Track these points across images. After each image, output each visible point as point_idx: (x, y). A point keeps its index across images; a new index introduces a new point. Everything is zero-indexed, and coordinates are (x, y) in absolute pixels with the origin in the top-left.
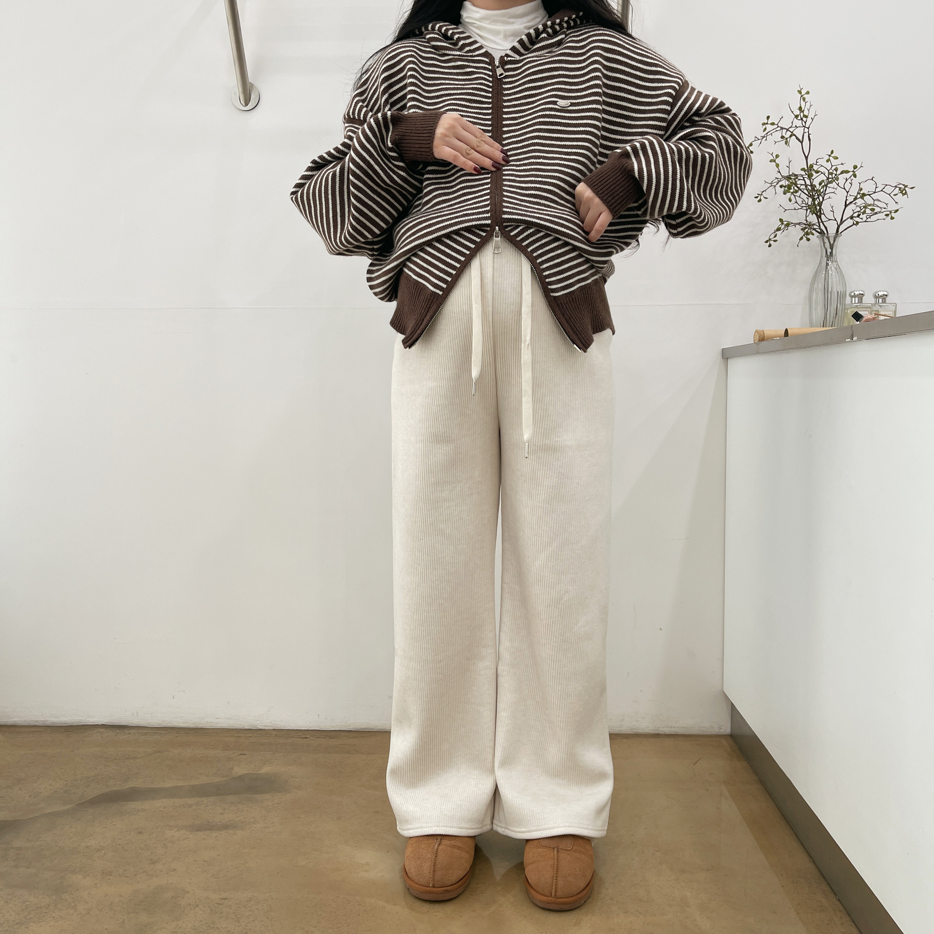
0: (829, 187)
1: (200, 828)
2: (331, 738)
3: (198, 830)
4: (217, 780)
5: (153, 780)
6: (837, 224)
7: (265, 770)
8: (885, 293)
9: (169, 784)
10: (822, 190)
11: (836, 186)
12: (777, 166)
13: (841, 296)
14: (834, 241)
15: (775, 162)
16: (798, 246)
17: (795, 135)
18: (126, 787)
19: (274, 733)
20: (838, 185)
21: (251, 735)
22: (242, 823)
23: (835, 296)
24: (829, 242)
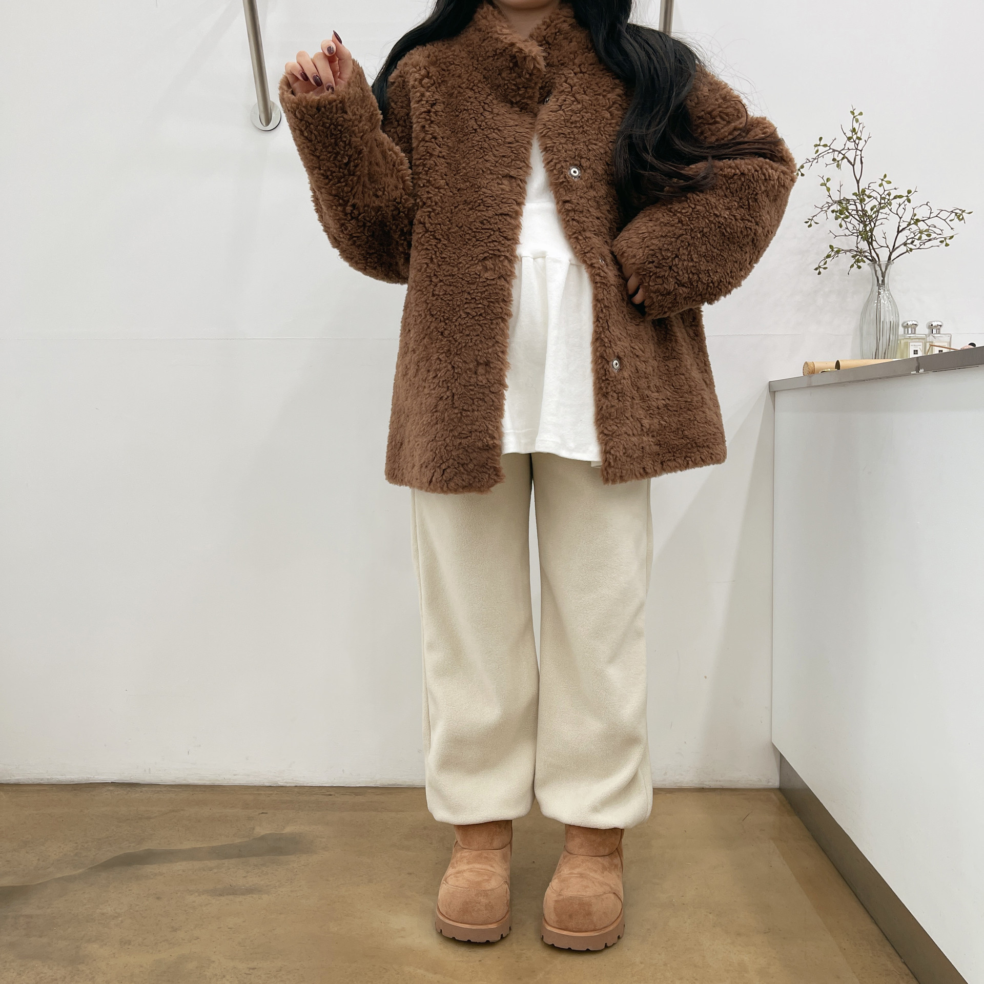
0: (881, 213)
1: (222, 893)
2: (357, 794)
3: (220, 895)
4: (237, 841)
5: (169, 841)
6: (890, 251)
7: (288, 830)
8: (940, 324)
9: (187, 845)
10: (873, 216)
11: (888, 212)
12: (828, 190)
13: (893, 327)
14: (886, 269)
15: (826, 185)
16: (849, 274)
17: (847, 158)
18: (141, 849)
19: (296, 790)
20: (891, 210)
21: (272, 792)
22: (267, 886)
23: (887, 326)
24: (881, 269)
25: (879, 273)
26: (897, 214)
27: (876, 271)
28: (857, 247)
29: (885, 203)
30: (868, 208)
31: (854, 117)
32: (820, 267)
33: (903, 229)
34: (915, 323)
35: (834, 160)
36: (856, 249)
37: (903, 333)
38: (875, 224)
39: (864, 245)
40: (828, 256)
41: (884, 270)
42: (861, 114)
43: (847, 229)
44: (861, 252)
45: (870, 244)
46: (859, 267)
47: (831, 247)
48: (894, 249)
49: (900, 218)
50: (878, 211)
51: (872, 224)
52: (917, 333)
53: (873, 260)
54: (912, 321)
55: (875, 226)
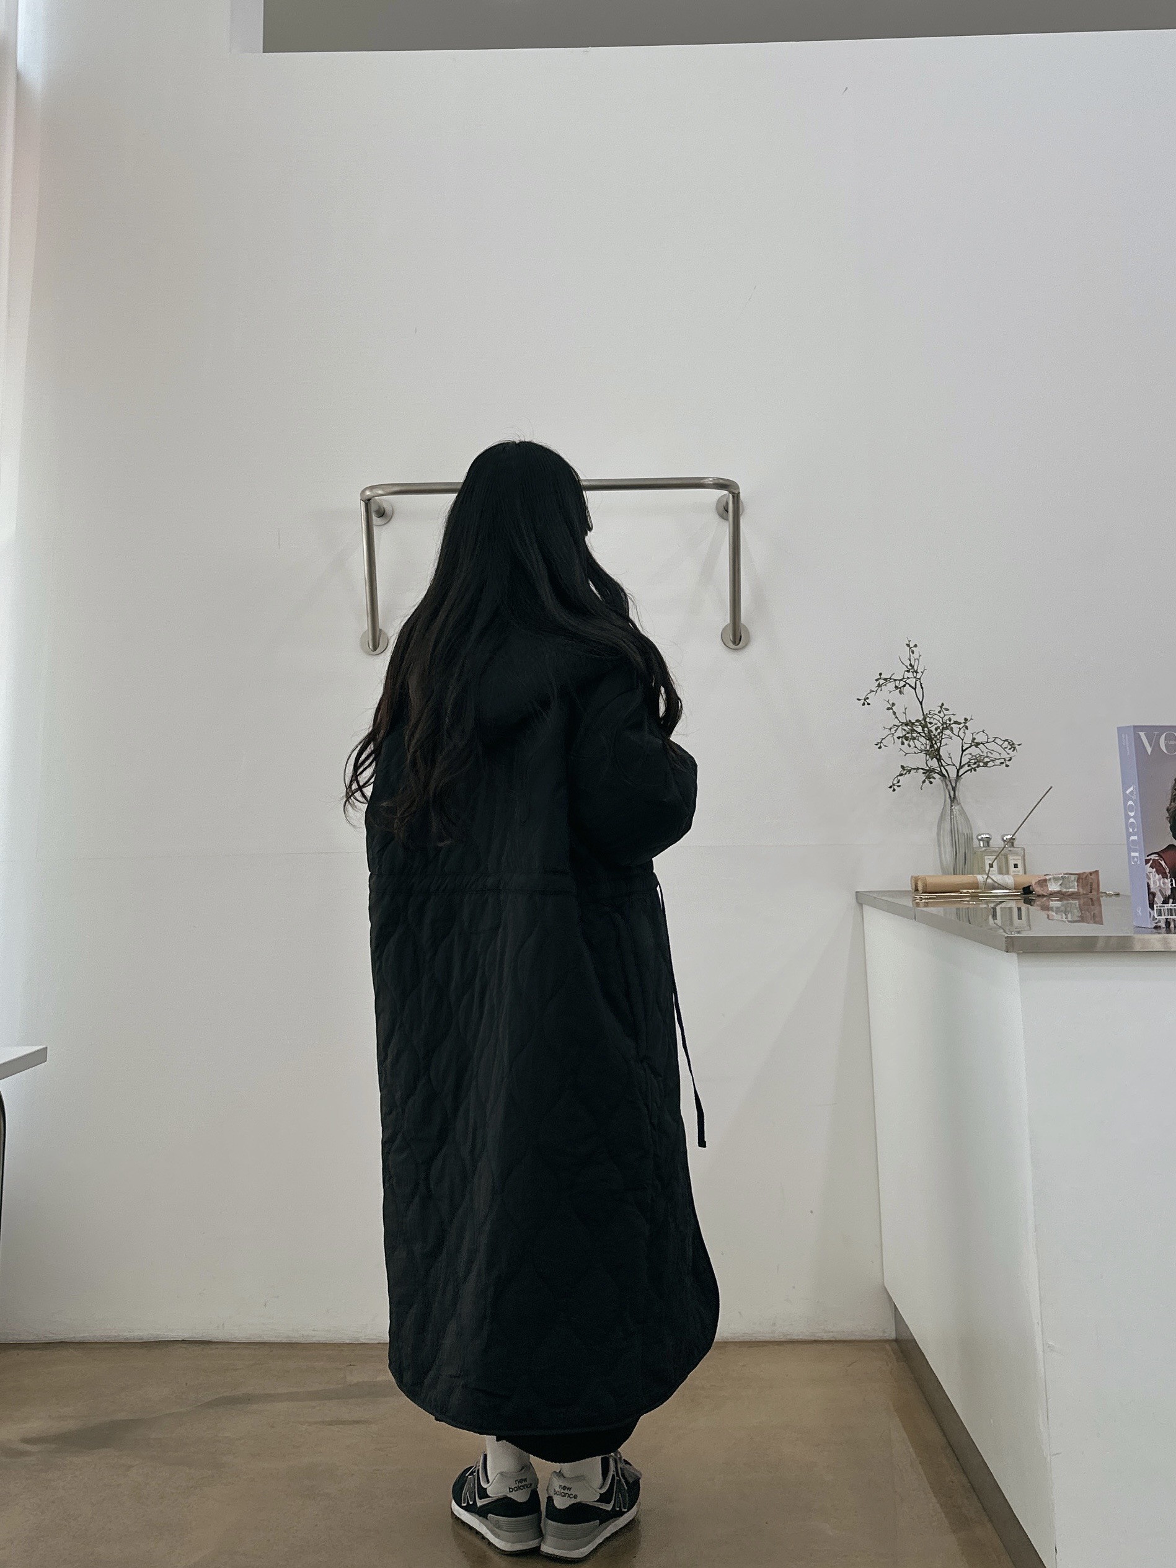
0: (945, 735)
6: (956, 768)
10: (938, 737)
11: (951, 735)
12: (894, 713)
13: (969, 840)
14: (956, 784)
15: (892, 709)
17: (909, 684)
20: (953, 733)
23: (962, 841)
25: (950, 787)
26: (959, 736)
27: (947, 785)
28: (927, 765)
29: (946, 726)
30: (933, 728)
31: (910, 648)
32: (894, 785)
33: (967, 749)
34: (987, 836)
35: (896, 687)
36: (925, 767)
38: (940, 742)
39: (934, 763)
40: (901, 775)
41: (954, 786)
42: (916, 646)
43: (915, 747)
44: (932, 770)
45: (939, 760)
46: (931, 783)
47: (902, 767)
48: (961, 767)
49: (963, 740)
50: (942, 732)
51: (939, 744)
52: (991, 846)
53: (943, 775)
54: (986, 834)
55: (940, 746)
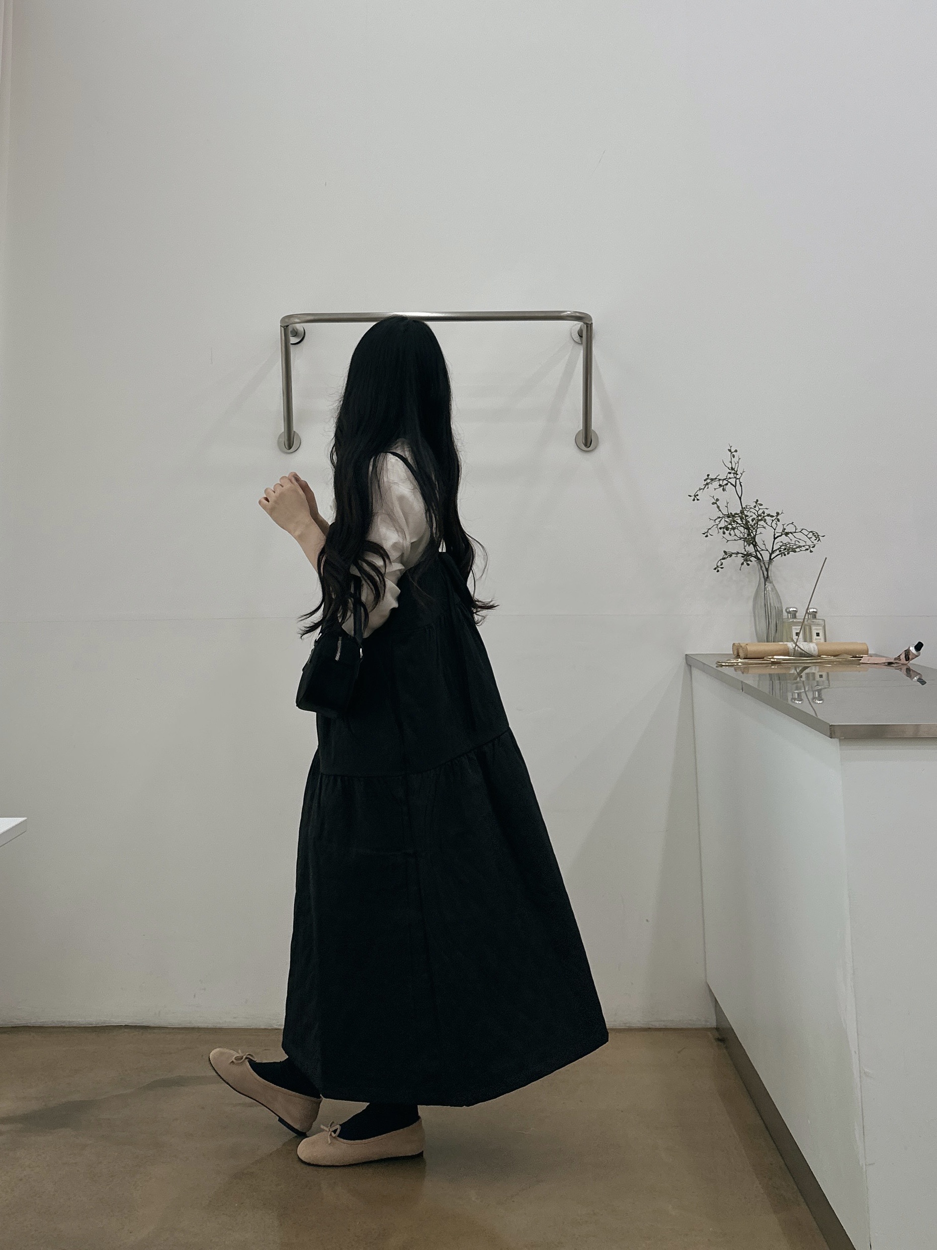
0: (760, 525)
6: (769, 553)
8: (815, 610)
10: (754, 527)
11: (765, 525)
12: (718, 507)
13: (780, 613)
14: (769, 567)
15: (716, 503)
16: (740, 570)
17: (730, 483)
20: (767, 524)
24: (765, 566)
25: (764, 568)
26: (772, 527)
27: (761, 568)
28: (746, 550)
30: (750, 520)
31: (732, 453)
32: (718, 566)
33: (778, 537)
34: (795, 609)
35: (720, 485)
36: (743, 551)
37: (787, 617)
38: (756, 531)
39: (751, 549)
40: (724, 559)
41: (767, 567)
42: (736, 451)
45: (754, 547)
46: (748, 565)
47: (725, 552)
48: (773, 552)
49: (775, 530)
50: (757, 523)
51: (754, 533)
52: (798, 617)
53: (758, 559)
54: (792, 608)
55: (756, 534)
